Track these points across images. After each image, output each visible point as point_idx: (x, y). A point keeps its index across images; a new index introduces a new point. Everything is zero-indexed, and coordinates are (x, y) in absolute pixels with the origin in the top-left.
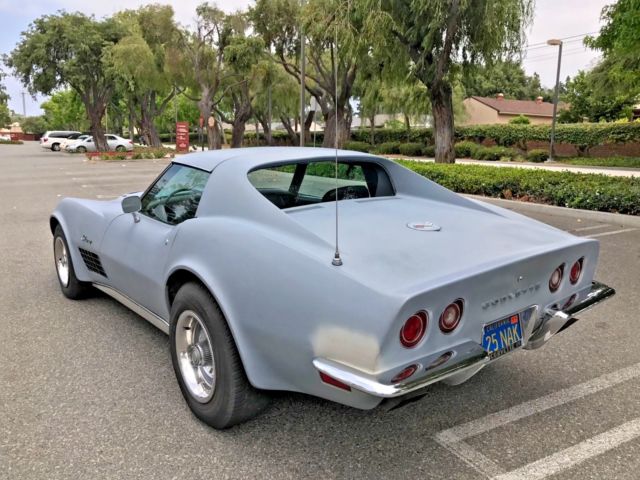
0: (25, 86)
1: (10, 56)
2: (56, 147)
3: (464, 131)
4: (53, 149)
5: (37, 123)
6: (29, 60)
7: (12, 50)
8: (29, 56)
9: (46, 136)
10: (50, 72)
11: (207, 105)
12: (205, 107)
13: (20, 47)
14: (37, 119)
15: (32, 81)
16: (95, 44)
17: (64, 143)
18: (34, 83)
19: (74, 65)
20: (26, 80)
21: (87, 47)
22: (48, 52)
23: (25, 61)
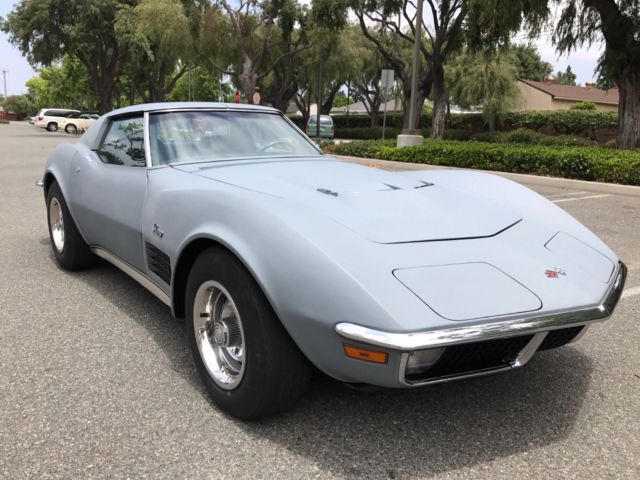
0: (24, 55)
1: (6, 19)
2: (53, 127)
3: (519, 117)
4: (48, 129)
5: (20, 102)
6: (29, 24)
7: (9, 12)
8: (28, 19)
9: (41, 114)
10: (53, 39)
11: (251, 78)
12: (248, 80)
13: (18, 9)
14: (20, 98)
15: (31, 49)
16: (108, 7)
17: (62, 122)
18: (34, 52)
19: (82, 31)
20: (25, 48)
21: (98, 10)
22: (52, 14)
23: (24, 25)
